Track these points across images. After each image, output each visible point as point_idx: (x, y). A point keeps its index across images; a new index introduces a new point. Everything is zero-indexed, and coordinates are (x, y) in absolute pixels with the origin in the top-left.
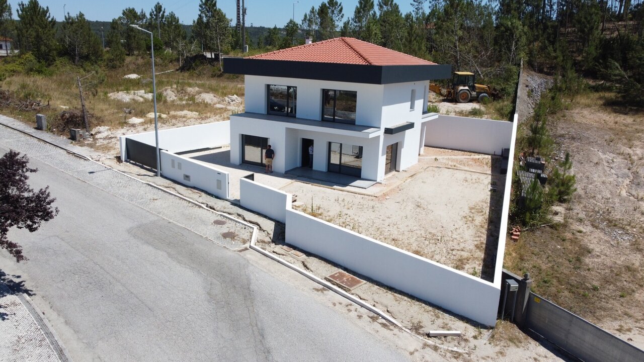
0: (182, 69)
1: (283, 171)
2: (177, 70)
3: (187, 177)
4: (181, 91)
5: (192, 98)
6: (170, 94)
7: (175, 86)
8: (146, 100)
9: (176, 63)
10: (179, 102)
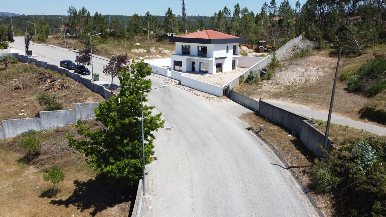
0: (157, 41)
1: (186, 71)
2: (155, 41)
3: (157, 71)
4: (156, 49)
5: (160, 52)
6: (153, 50)
7: (154, 47)
8: (144, 52)
9: (155, 39)
10: (156, 53)
